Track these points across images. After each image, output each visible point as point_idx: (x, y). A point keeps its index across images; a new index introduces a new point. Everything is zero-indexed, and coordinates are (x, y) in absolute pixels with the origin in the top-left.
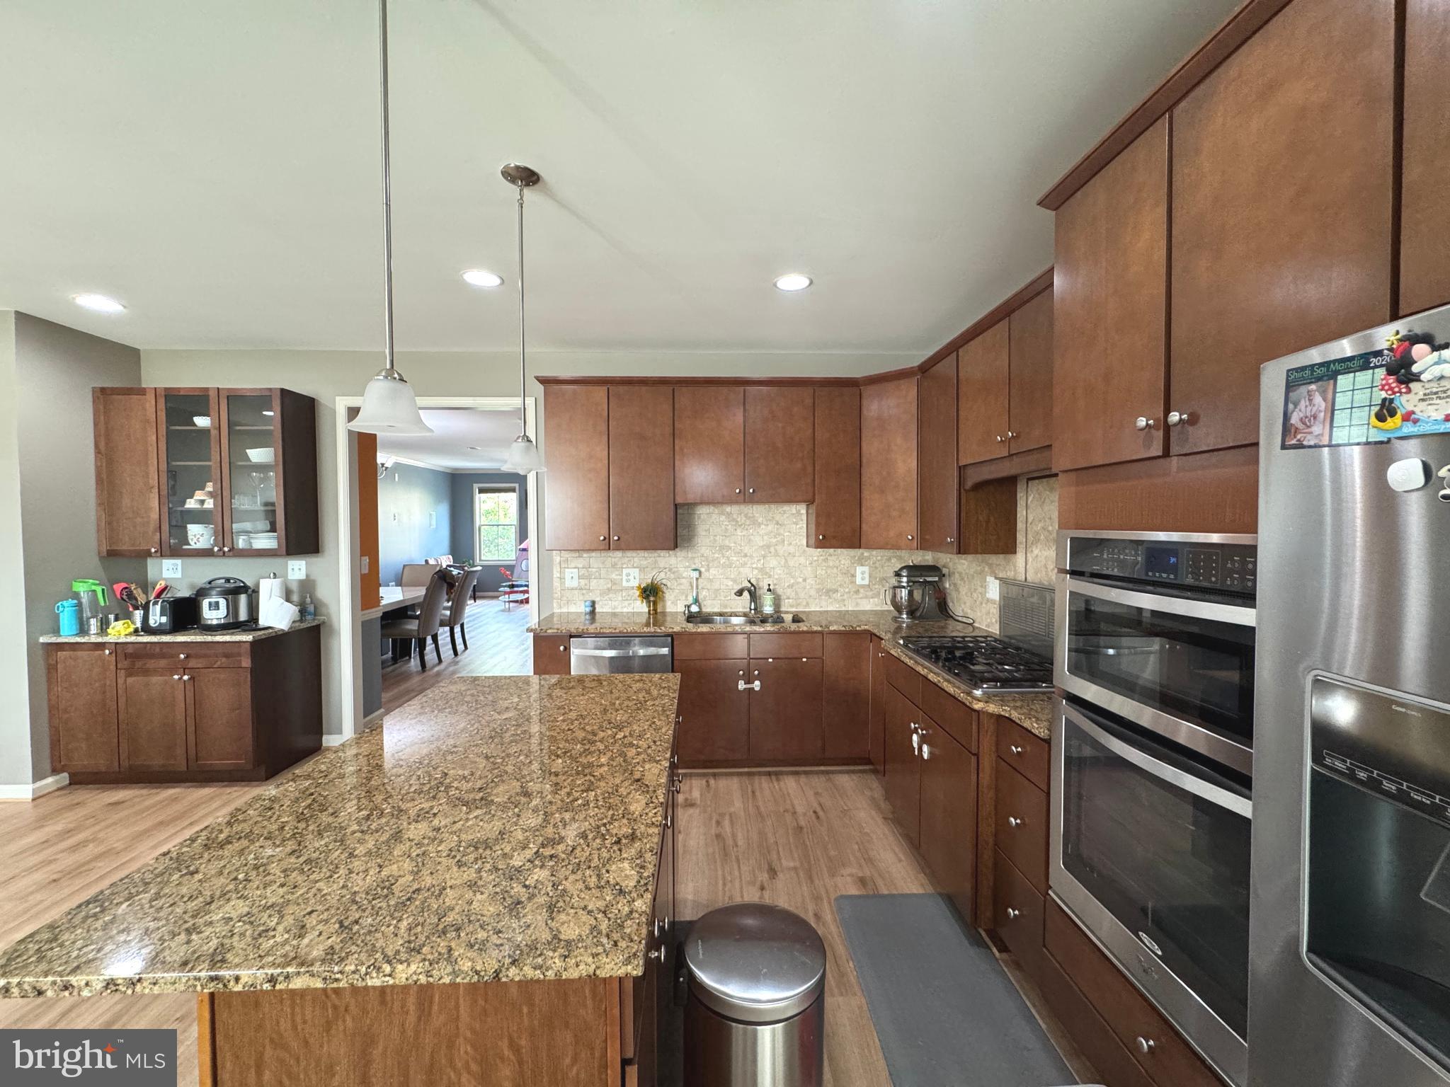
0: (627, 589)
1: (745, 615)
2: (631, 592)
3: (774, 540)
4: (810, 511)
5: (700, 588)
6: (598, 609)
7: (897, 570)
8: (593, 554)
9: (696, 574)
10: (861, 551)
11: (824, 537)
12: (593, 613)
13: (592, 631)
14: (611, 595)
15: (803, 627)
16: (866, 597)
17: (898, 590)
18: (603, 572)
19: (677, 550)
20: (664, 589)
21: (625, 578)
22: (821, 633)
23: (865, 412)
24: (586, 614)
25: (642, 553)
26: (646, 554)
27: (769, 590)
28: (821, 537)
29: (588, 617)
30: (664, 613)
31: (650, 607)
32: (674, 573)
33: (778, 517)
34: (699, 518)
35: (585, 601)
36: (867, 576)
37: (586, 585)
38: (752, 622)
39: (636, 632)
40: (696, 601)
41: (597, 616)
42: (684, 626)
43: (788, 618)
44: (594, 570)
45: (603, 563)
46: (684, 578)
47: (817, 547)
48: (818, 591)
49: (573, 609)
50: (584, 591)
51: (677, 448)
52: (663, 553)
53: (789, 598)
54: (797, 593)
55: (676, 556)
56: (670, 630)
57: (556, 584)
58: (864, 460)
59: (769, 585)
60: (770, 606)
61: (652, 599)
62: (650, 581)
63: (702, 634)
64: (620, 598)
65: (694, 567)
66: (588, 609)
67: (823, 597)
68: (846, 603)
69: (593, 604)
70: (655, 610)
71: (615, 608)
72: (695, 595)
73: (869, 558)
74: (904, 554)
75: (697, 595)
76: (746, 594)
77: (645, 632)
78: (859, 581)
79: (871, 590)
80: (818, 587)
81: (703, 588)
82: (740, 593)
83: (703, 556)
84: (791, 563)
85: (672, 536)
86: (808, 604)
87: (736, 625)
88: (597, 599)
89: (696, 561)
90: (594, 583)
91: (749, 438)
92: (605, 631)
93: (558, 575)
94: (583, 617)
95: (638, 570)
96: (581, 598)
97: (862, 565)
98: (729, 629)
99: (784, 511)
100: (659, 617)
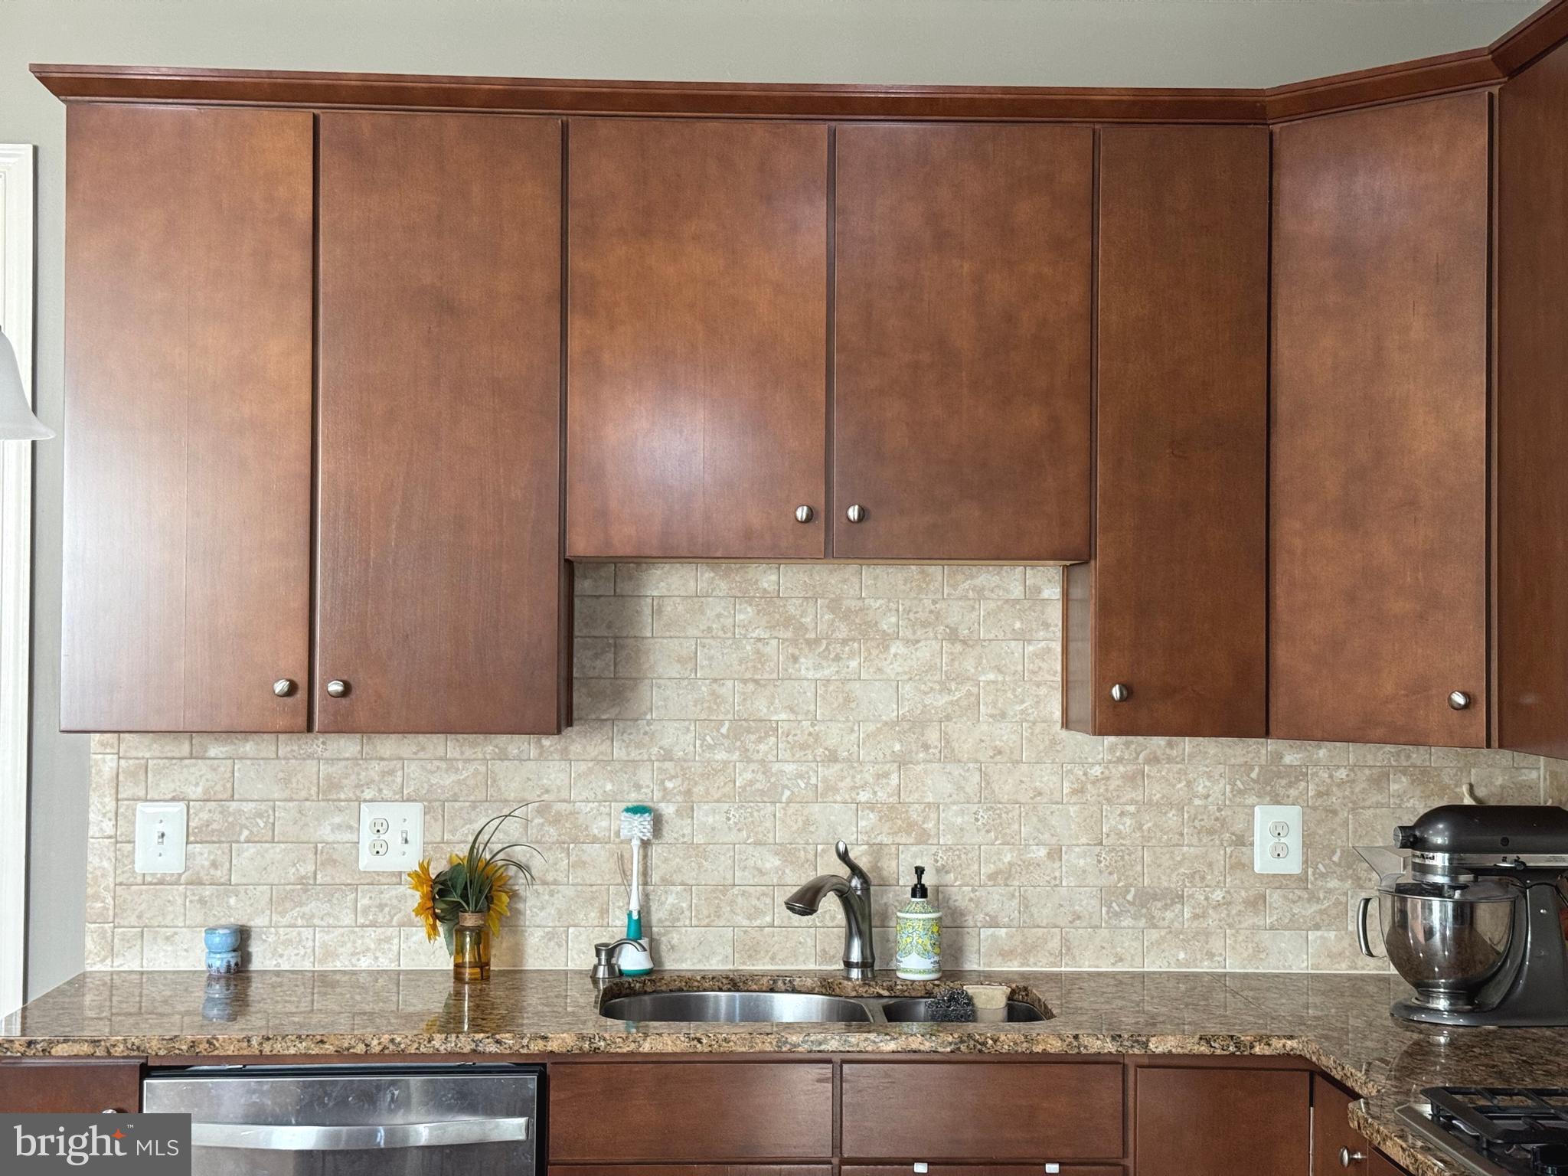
0: (374, 880)
1: (826, 986)
2: (391, 893)
3: (942, 700)
4: (1077, 592)
5: (655, 878)
6: (261, 959)
7: (1410, 820)
8: (249, 747)
9: (638, 828)
10: (1271, 745)
11: (1128, 691)
12: (238, 973)
13: (230, 1050)
14: (311, 907)
15: (1047, 1039)
16: (1293, 925)
17: (1415, 902)
18: (285, 813)
19: (569, 732)
20: (520, 883)
21: (367, 837)
22: (1114, 1062)
23: (1288, 223)
24: (212, 979)
25: (436, 745)
26: (451, 746)
27: (920, 891)
28: (1116, 692)
29: (218, 991)
30: (516, 977)
31: (460, 951)
32: (557, 820)
33: (954, 614)
34: (657, 612)
35: (211, 930)
36: (1294, 841)
37: (214, 865)
38: (852, 1016)
39: (402, 1054)
40: (641, 930)
41: (257, 989)
42: (590, 1030)
43: (991, 999)
44: (248, 807)
45: (287, 781)
46: (595, 840)
47: (1101, 730)
48: (1107, 896)
49: (161, 958)
50: (207, 891)
51: (575, 346)
52: (518, 745)
53: (994, 923)
54: (1025, 904)
55: (565, 755)
56: (537, 1047)
57: (99, 861)
58: (1283, 405)
59: (920, 871)
60: (924, 953)
61: (470, 920)
62: (463, 851)
63: (658, 1060)
64: (347, 919)
65: (634, 798)
66: (220, 962)
67: (1127, 922)
68: (1216, 944)
69: (242, 938)
70: (482, 965)
71: (330, 954)
72: (634, 906)
73: (1298, 775)
74: (1438, 758)
75: (645, 910)
76: (830, 905)
77: (437, 1054)
78: (1263, 861)
79: (1313, 898)
80: (1105, 881)
81: (666, 882)
82: (806, 902)
83: (667, 756)
84: (1005, 787)
85: (549, 679)
86: (1067, 946)
87: (789, 1026)
88: (257, 922)
89: (644, 776)
90: (246, 856)
91: (845, 315)
92: (279, 1047)
93: (108, 827)
94: (199, 995)
95: (417, 808)
96: (196, 916)
97: (1276, 801)
98: (767, 1045)
99: (980, 592)
100: (497, 992)
